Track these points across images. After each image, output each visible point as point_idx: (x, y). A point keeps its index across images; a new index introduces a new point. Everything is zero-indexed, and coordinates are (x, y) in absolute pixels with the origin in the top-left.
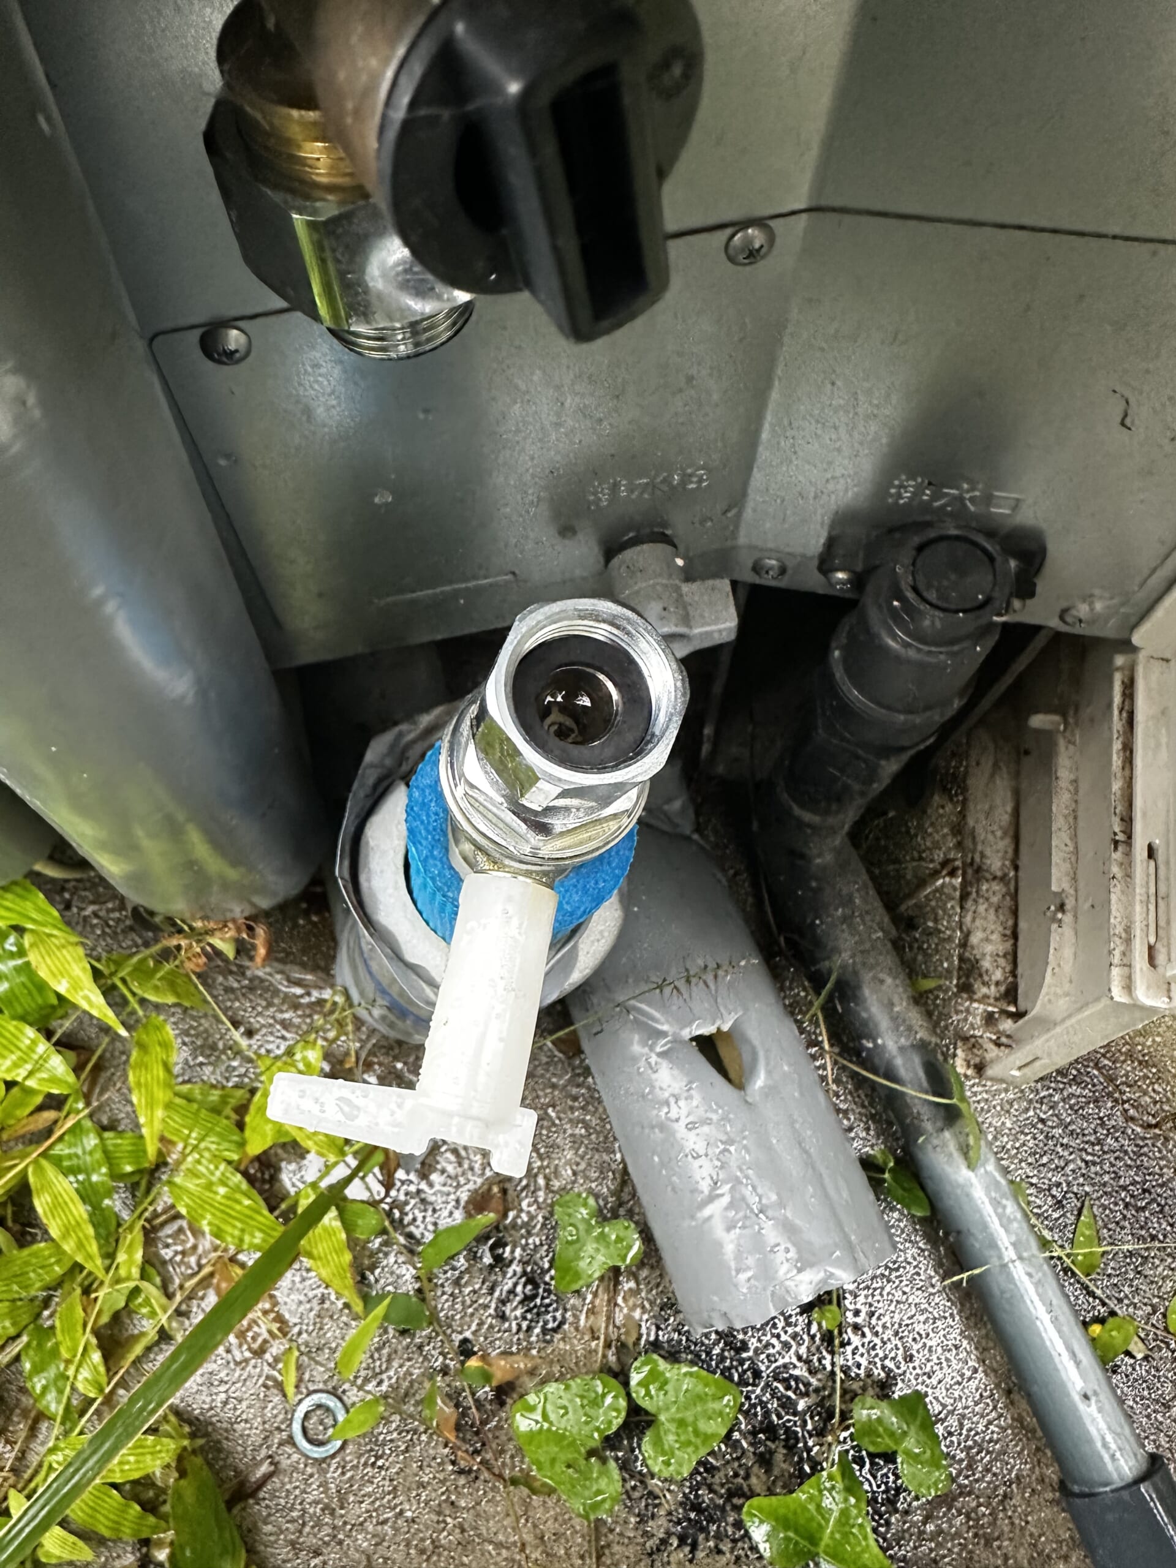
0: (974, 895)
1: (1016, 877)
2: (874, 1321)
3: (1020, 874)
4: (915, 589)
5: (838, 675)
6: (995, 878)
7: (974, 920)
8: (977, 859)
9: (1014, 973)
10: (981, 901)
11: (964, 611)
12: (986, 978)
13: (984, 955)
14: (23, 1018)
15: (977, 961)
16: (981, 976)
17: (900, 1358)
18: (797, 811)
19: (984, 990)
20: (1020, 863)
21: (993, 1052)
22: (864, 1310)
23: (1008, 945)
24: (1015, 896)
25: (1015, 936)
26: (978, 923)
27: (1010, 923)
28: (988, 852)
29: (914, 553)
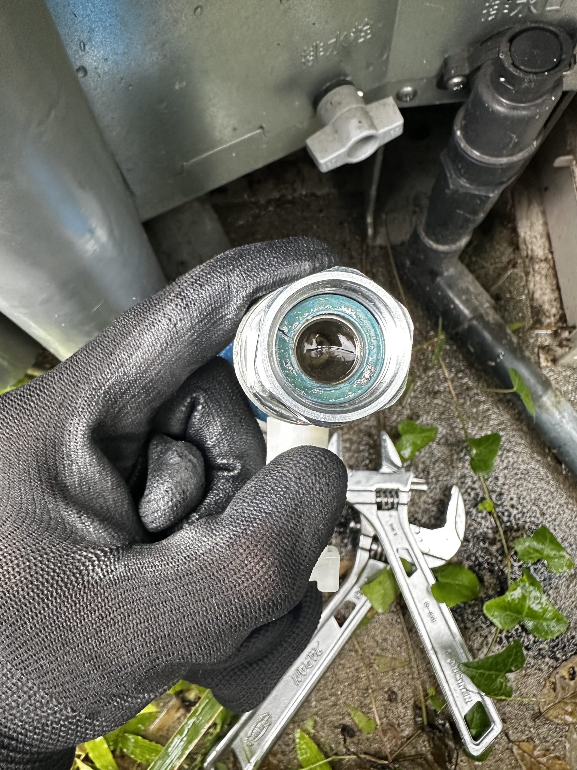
0: (532, 272)
1: (553, 258)
2: (521, 501)
3: (555, 254)
4: (513, 64)
5: (462, 145)
6: (541, 261)
7: (535, 285)
8: (530, 252)
9: (562, 307)
10: (536, 275)
11: (547, 71)
12: (547, 314)
13: (544, 302)
15: (541, 306)
16: (545, 314)
17: (538, 515)
18: (434, 246)
19: (548, 321)
20: (554, 250)
21: (559, 351)
22: (515, 497)
23: (556, 294)
24: (554, 268)
25: (558, 288)
26: (538, 286)
27: (554, 282)
28: (535, 248)
29: (509, 44)
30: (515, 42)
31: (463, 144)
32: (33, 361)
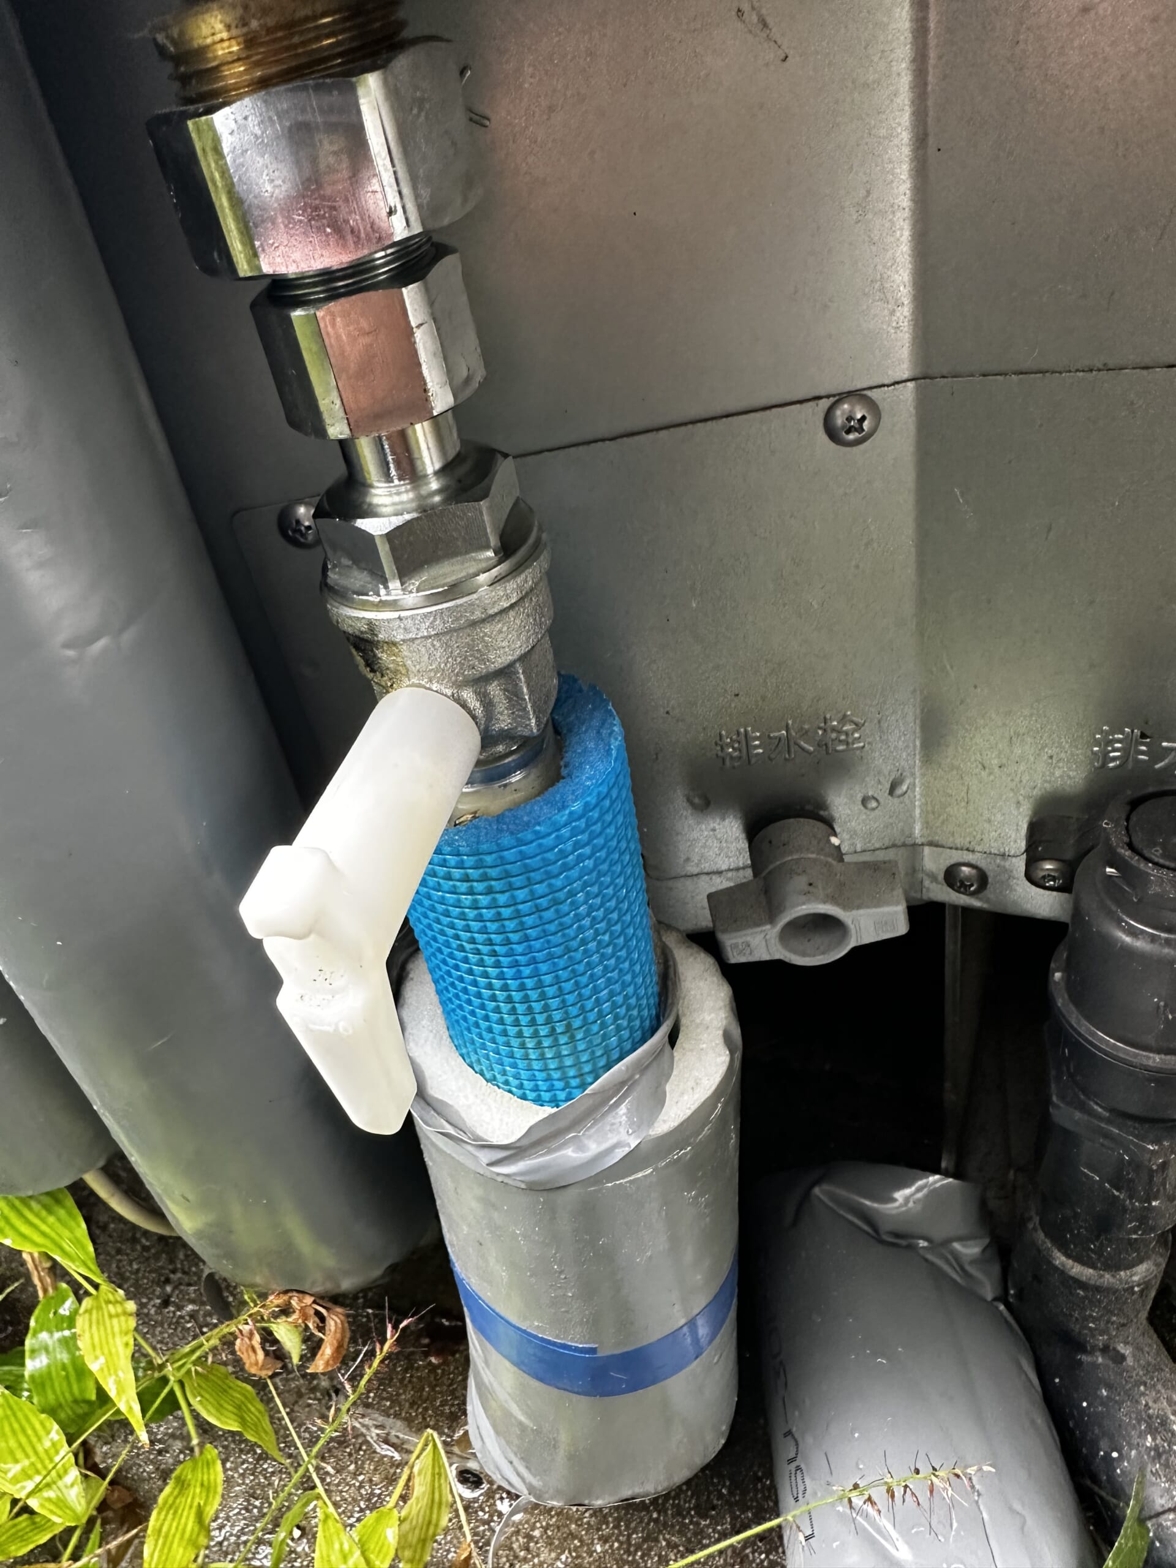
4: (1131, 846)
5: (1060, 1003)
14: (52, 1411)
18: (1060, 1259)
29: (1128, 808)
30: (1141, 808)
31: (1061, 1001)
32: (101, 1163)
